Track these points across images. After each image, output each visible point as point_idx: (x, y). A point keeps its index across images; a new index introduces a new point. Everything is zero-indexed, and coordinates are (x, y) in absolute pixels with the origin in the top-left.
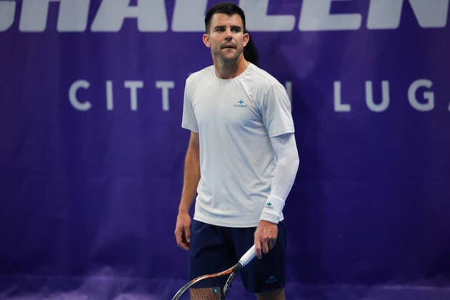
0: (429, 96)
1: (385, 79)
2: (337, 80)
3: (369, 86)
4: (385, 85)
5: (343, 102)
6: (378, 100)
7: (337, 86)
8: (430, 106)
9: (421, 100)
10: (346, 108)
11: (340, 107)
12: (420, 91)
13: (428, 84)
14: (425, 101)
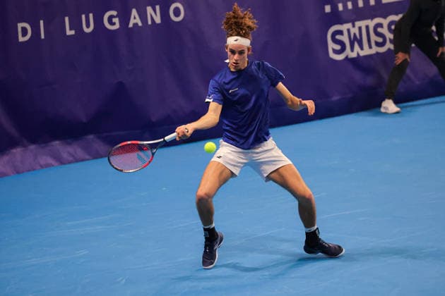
0: (116, 20)
4: (91, 16)
5: (71, 29)
6: (88, 26)
7: (67, 20)
8: (117, 26)
9: (112, 24)
10: (73, 32)
12: (110, 18)
13: (114, 13)
14: (114, 24)
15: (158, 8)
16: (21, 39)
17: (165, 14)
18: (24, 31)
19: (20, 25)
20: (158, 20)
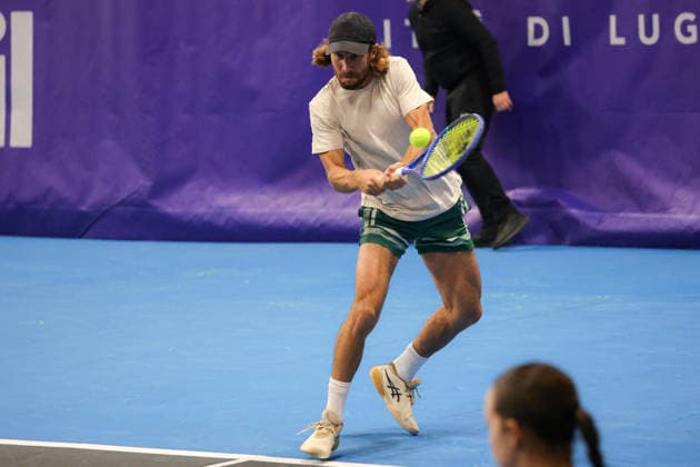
0: (692, 29)
1: (656, 12)
2: (614, 13)
3: (641, 18)
4: (656, 18)
5: (618, 35)
6: (649, 33)
7: (613, 19)
8: (693, 39)
9: (687, 34)
10: (621, 41)
11: (616, 40)
12: (685, 24)
13: (691, 17)
14: (689, 34)
16: (532, 42)
18: (538, 32)
19: (532, 21)
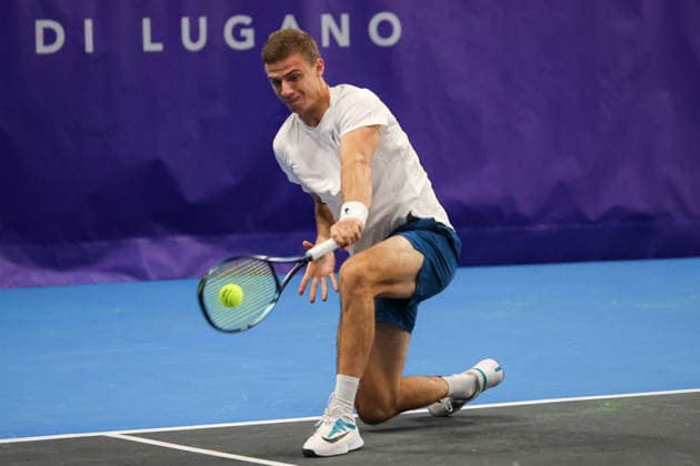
1: (203, 15)
2: (148, 16)
5: (154, 40)
6: (194, 37)
10: (158, 47)
11: (150, 46)
13: (247, 20)
14: (243, 39)
15: (345, 19)
16: (41, 48)
17: (359, 30)
18: (50, 37)
19: (41, 25)
20: (344, 40)
